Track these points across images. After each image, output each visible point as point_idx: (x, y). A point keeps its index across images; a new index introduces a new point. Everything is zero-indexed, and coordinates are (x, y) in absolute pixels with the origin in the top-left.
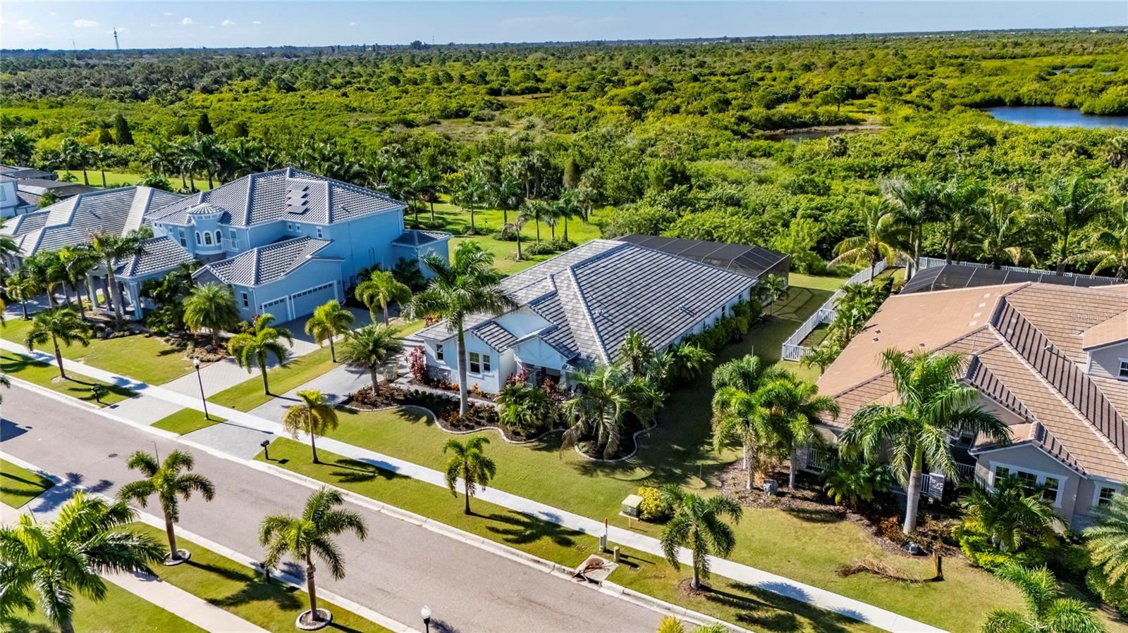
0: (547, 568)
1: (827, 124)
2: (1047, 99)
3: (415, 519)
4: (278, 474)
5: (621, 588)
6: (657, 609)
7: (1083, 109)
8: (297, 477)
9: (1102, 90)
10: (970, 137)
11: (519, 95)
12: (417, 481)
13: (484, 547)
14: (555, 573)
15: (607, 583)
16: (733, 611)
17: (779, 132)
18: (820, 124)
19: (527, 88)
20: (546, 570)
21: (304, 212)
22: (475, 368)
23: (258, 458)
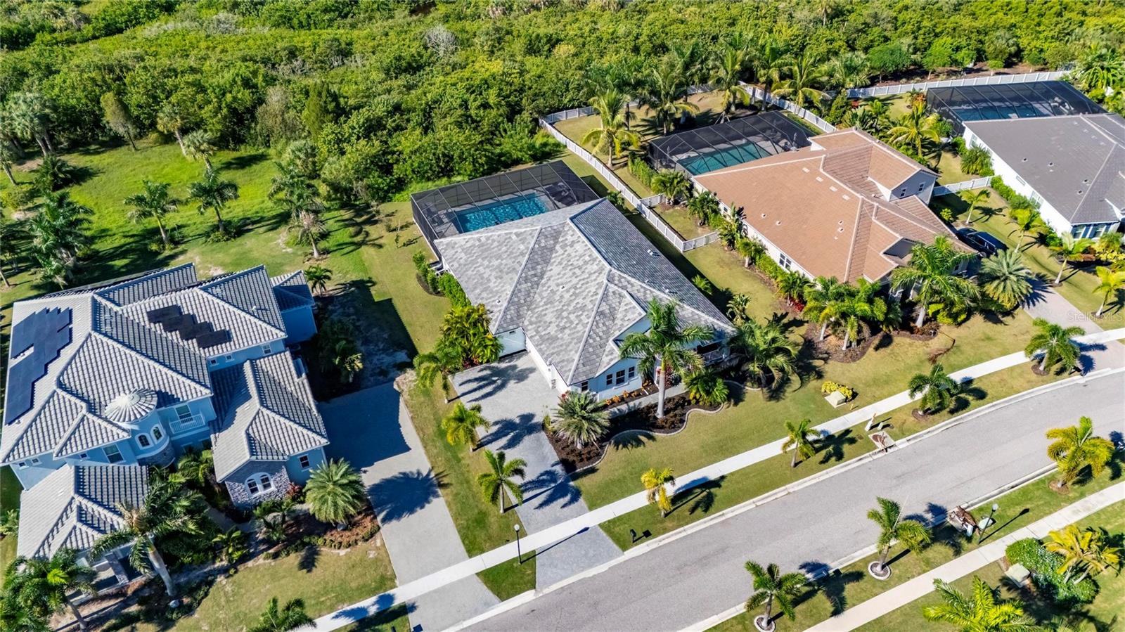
0: (868, 458)
3: (780, 492)
4: (661, 544)
5: (904, 439)
6: (927, 436)
8: (676, 534)
12: (732, 474)
13: (832, 474)
14: (875, 457)
15: (897, 442)
16: (945, 412)
20: (870, 459)
21: (225, 337)
22: (620, 381)
23: (624, 548)
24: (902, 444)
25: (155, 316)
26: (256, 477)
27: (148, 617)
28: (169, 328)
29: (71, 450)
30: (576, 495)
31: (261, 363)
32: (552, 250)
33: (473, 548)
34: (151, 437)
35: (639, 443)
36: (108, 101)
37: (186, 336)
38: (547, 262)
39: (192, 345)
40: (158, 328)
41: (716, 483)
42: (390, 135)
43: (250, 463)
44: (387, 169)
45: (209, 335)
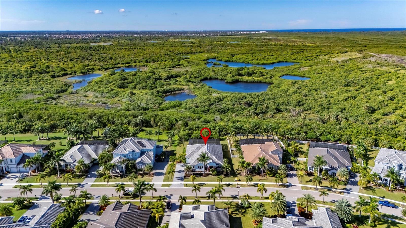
0: (233, 188)
1: (177, 91)
2: (216, 77)
4: (190, 188)
6: (247, 188)
7: (226, 81)
9: (227, 75)
10: (217, 99)
11: (62, 77)
12: (208, 184)
14: (235, 188)
17: (167, 94)
18: (175, 91)
19: (63, 74)
21: (145, 147)
22: (200, 168)
23: (185, 186)
24: (241, 188)
25: (138, 142)
26: (141, 165)
27: (120, 177)
28: (139, 144)
29: (121, 153)
30: (183, 180)
31: (149, 152)
32: (201, 148)
33: (164, 181)
34: (130, 155)
35: (198, 177)
36: (152, 119)
37: (140, 145)
38: (200, 149)
39: (141, 147)
40: (138, 144)
41: (205, 184)
42: (194, 131)
43: (140, 162)
44: (190, 136)
45: (143, 146)
